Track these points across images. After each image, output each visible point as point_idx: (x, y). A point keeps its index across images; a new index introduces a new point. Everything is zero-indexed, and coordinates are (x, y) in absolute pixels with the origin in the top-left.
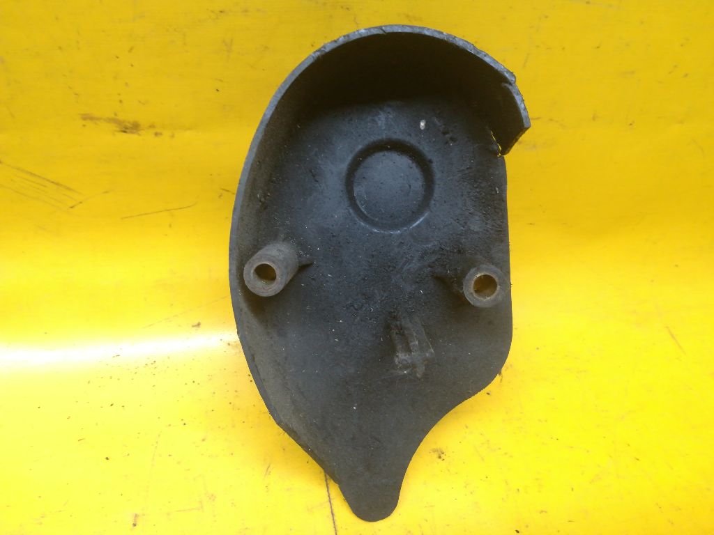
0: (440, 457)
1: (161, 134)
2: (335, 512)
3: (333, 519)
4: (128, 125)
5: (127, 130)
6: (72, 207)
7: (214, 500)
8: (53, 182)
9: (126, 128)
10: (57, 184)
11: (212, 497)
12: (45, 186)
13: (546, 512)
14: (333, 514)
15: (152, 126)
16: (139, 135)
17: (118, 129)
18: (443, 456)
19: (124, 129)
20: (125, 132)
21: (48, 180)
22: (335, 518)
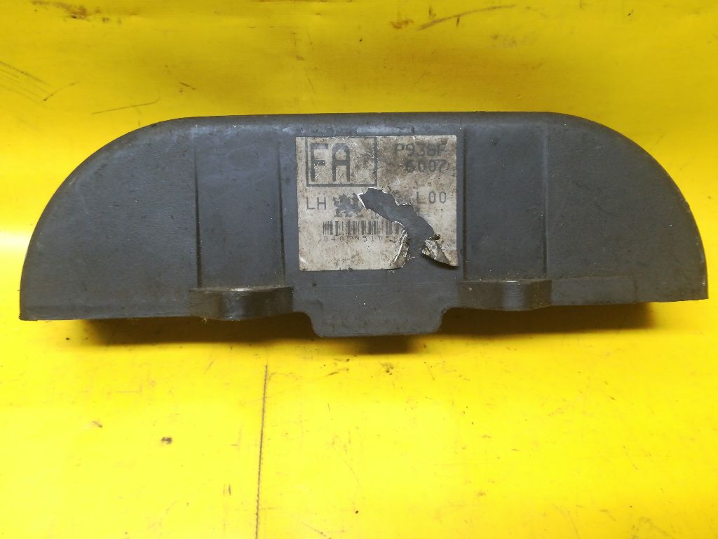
0: (388, 372)
1: (108, 19)
2: (266, 409)
3: (263, 416)
4: (77, 10)
5: (76, 16)
6: (45, 100)
7: (153, 386)
8: (22, 72)
9: (75, 13)
10: (26, 74)
11: (153, 383)
12: (17, 77)
13: (489, 437)
14: (264, 411)
15: (98, 11)
16: (88, 20)
17: (67, 14)
18: (391, 371)
19: (73, 15)
20: (75, 17)
21: (18, 70)
22: (265, 415)
